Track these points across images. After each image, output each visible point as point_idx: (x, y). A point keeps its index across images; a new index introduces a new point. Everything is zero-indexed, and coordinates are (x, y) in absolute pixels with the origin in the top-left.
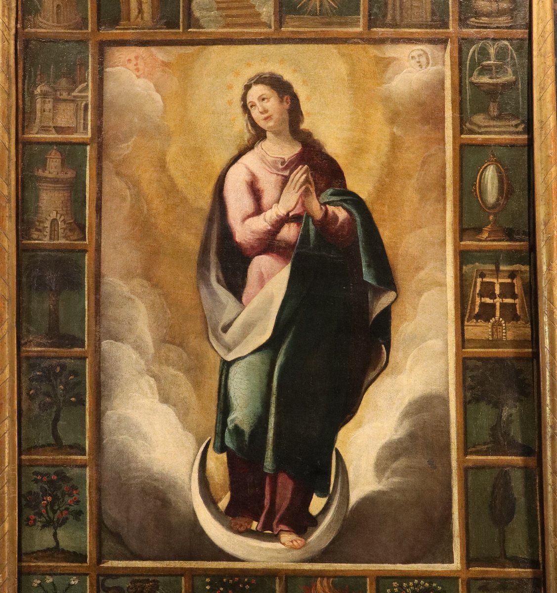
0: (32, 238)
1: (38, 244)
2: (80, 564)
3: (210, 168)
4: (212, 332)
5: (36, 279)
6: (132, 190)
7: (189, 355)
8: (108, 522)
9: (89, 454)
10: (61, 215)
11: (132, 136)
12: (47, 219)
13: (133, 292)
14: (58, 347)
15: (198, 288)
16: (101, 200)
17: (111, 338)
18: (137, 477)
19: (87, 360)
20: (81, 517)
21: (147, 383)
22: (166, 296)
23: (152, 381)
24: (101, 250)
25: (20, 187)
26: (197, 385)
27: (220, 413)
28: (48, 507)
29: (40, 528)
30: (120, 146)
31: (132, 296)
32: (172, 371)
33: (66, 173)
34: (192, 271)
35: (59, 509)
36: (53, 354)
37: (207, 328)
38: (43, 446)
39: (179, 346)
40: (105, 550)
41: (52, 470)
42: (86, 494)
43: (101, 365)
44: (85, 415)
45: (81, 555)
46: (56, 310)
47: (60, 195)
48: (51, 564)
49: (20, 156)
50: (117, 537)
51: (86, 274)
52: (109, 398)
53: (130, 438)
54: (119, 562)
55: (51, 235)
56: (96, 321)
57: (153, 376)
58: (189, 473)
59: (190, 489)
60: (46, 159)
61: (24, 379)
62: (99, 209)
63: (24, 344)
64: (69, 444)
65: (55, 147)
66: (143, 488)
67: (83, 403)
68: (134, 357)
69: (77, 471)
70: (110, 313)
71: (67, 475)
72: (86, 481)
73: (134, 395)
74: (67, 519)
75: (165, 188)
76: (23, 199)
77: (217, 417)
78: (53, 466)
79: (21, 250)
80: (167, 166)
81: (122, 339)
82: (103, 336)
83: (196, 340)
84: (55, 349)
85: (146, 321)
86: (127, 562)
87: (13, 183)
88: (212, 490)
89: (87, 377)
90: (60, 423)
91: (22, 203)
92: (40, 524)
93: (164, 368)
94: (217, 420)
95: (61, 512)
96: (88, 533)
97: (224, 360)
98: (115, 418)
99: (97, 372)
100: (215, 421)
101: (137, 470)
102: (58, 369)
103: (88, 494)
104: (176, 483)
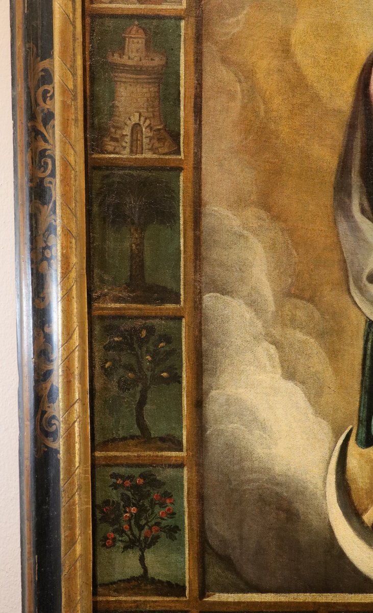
0: (106, 151)
1: (116, 159)
2: (176, 599)
3: (352, 54)
4: (354, 282)
5: (111, 209)
6: (244, 84)
7: (322, 314)
8: (213, 542)
9: (187, 450)
10: (146, 119)
11: (243, 8)
12: (126, 124)
13: (245, 226)
14: (143, 303)
15: (335, 222)
16: (201, 97)
17: (216, 290)
18: (253, 481)
19: (184, 320)
20: (177, 535)
21: (265, 352)
22: (291, 232)
23: (273, 349)
24: (201, 168)
25: (88, 79)
26: (334, 355)
27: (365, 393)
28: (133, 522)
29: (121, 550)
30: (227, 21)
31: (245, 232)
32: (300, 335)
33: (152, 59)
34: (326, 197)
35: (146, 524)
36: (136, 313)
37: (348, 277)
38: (124, 439)
39: (308, 301)
40: (210, 578)
41: (136, 472)
42: (183, 503)
43: (203, 327)
44: (181, 395)
45: (177, 585)
46: (141, 251)
47: (145, 90)
48: (138, 598)
49: (87, 34)
50: (227, 562)
51: (181, 201)
52: (213, 373)
53: (243, 428)
54: (230, 595)
55: (132, 146)
56: (195, 267)
57: (273, 343)
58: (323, 475)
59: (325, 496)
60: (124, 39)
61: (97, 347)
62: (198, 111)
63: (96, 299)
64: (160, 435)
65: (136, 23)
66: (260, 495)
67: (177, 379)
68: (248, 316)
69: (170, 472)
70: (214, 256)
71: (158, 478)
72: (183, 485)
73: (248, 368)
74: (158, 537)
75: (289, 81)
76: (92, 95)
77: (361, 398)
78: (138, 466)
79: (91, 167)
80: (293, 49)
81: (232, 292)
82: (205, 287)
83: (332, 293)
84: (139, 306)
85: (265, 267)
86: (240, 595)
87: (80, 72)
88: (354, 497)
89: (183, 343)
90: (148, 407)
91: (91, 101)
92: (121, 545)
93: (289, 331)
94: (360, 402)
95: (150, 528)
96: (187, 556)
97: (370, 320)
98: (222, 400)
99: (197, 337)
100: (358, 403)
101: (252, 471)
102: (144, 333)
103: (186, 504)
104: (306, 488)
